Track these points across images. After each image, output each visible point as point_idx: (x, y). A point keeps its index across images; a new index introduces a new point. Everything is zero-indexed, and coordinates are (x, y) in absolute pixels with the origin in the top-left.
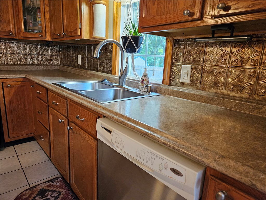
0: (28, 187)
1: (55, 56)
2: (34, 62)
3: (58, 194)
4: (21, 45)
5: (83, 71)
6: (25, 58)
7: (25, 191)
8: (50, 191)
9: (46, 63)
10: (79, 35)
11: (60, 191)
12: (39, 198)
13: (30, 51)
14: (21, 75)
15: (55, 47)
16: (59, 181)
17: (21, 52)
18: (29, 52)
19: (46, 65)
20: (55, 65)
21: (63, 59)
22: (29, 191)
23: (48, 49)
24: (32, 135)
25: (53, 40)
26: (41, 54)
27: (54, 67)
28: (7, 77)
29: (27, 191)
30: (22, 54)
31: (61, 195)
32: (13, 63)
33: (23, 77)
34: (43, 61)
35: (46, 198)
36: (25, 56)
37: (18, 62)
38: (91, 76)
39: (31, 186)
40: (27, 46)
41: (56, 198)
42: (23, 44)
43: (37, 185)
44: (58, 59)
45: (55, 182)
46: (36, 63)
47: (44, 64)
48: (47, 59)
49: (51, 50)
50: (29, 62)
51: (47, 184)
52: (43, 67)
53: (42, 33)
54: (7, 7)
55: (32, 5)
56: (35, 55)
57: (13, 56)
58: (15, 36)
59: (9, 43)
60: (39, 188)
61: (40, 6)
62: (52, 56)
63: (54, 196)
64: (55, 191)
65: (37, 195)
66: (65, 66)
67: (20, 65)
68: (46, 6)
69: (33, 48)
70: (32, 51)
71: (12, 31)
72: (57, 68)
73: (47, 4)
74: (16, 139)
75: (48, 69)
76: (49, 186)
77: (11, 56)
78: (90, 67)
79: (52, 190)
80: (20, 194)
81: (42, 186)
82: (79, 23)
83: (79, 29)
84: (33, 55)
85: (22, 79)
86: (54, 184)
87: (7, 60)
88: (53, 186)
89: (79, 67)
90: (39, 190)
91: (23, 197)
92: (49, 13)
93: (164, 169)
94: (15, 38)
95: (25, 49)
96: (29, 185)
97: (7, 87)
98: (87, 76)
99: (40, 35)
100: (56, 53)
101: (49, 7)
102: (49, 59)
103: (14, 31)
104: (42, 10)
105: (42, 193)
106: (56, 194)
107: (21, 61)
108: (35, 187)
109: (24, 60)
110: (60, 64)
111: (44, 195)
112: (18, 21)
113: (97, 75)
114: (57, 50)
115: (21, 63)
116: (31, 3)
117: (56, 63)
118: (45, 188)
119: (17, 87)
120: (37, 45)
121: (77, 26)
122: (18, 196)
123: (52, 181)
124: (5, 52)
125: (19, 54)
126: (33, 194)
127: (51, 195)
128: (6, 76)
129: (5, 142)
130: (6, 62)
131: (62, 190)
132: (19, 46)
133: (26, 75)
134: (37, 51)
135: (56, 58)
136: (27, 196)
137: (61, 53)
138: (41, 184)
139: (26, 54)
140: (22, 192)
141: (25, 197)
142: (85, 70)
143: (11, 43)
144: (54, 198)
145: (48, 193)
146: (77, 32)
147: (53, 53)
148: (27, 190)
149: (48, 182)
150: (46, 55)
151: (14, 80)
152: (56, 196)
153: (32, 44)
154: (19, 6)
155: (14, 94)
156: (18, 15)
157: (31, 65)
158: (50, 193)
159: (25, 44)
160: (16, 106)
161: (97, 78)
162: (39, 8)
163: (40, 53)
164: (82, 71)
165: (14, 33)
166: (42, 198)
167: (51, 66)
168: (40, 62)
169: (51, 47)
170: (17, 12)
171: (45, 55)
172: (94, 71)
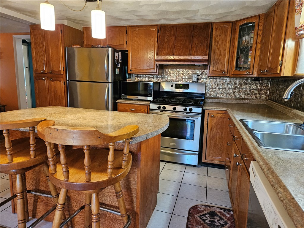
0: (205, 204)
1: (264, 90)
2: (241, 96)
3: (224, 223)
4: (232, 81)
5: (288, 109)
6: (234, 93)
7: (201, 205)
8: (219, 217)
9: (253, 97)
10: (279, 73)
11: (227, 222)
12: (209, 217)
13: (240, 86)
14: (223, 108)
15: (265, 81)
16: (230, 214)
17: (232, 86)
18: (238, 87)
19: (253, 99)
20: (262, 100)
21: (271, 93)
22: (204, 206)
23: (257, 83)
24: (223, 163)
25: (260, 76)
26: (250, 89)
27: (261, 102)
28: (213, 109)
29: (203, 207)
30: (232, 89)
31: (226, 226)
32: (223, 97)
33: (225, 110)
34: (250, 95)
35: (213, 220)
36: (234, 91)
37: (227, 96)
38: (294, 116)
39: (207, 204)
40: (238, 81)
41: (222, 225)
42: (234, 80)
43: (212, 206)
44: (267, 93)
45: (226, 212)
46: (243, 97)
47: (251, 98)
48: (255, 93)
49: (261, 84)
50: (236, 96)
51: (219, 210)
52: (248, 101)
53: (250, 70)
54: (225, 51)
55: (245, 45)
56: (244, 89)
57: (224, 91)
58: (227, 74)
59: (223, 79)
60: (212, 209)
61: (253, 45)
62: (260, 90)
63: (220, 222)
64: (223, 219)
65: (208, 214)
66: (272, 102)
67: (228, 98)
68: (258, 44)
69: (242, 83)
70: (241, 85)
71: (225, 70)
72: (264, 102)
73: (259, 42)
74: (210, 162)
75: (253, 103)
76: (220, 213)
77: (222, 91)
78: (296, 105)
79: (221, 217)
80: (197, 205)
81: (215, 209)
82: (280, 60)
83: (279, 67)
84: (241, 89)
85: (224, 112)
86: (225, 213)
87: (219, 94)
88: (224, 215)
89: (285, 104)
90: (211, 211)
91: (198, 209)
92: (259, 50)
93: (275, 224)
94: (226, 75)
95: (235, 84)
96: (206, 202)
97: (211, 117)
98: (290, 116)
99: (247, 72)
100: (266, 87)
101: (261, 44)
102: (256, 93)
103: (227, 71)
104: (254, 49)
105: (213, 214)
106: (223, 222)
107: (229, 95)
108: (209, 206)
109: (232, 94)
110: (269, 99)
111: (213, 217)
112: (232, 61)
113: (301, 116)
114: (268, 84)
115: (230, 96)
116: (245, 43)
117: (263, 97)
118: (216, 212)
119: (218, 118)
120: (247, 80)
121: (278, 64)
122: (195, 206)
123: (224, 210)
124: (218, 87)
125: (229, 88)
126: (206, 211)
127: (218, 220)
128: (211, 108)
129: (202, 162)
130: (217, 96)
131: (229, 222)
132: (230, 82)
133: (227, 108)
134: (246, 86)
135: (265, 92)
136: (201, 210)
137: (272, 87)
138: (215, 207)
139: (235, 89)
140: (199, 205)
141: (199, 209)
142: (289, 108)
143: (225, 79)
144: (219, 224)
145: (217, 217)
146: (277, 70)
147: (262, 87)
148: (203, 205)
149: (221, 209)
150: (255, 89)
151: (217, 111)
152: (222, 224)
153: (242, 79)
154: (235, 48)
155: (215, 124)
156: (233, 56)
157: (238, 99)
158: (219, 219)
159: (236, 79)
160: (215, 134)
161: (300, 119)
162: (251, 47)
163: (249, 87)
164: (286, 108)
165: (226, 71)
166: (210, 218)
167: (258, 100)
168: (247, 96)
169: (262, 81)
170: (233, 53)
171: (253, 89)
172: (299, 111)
